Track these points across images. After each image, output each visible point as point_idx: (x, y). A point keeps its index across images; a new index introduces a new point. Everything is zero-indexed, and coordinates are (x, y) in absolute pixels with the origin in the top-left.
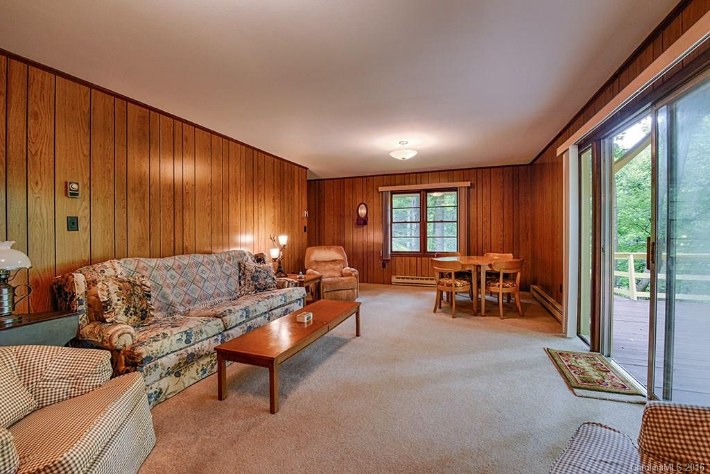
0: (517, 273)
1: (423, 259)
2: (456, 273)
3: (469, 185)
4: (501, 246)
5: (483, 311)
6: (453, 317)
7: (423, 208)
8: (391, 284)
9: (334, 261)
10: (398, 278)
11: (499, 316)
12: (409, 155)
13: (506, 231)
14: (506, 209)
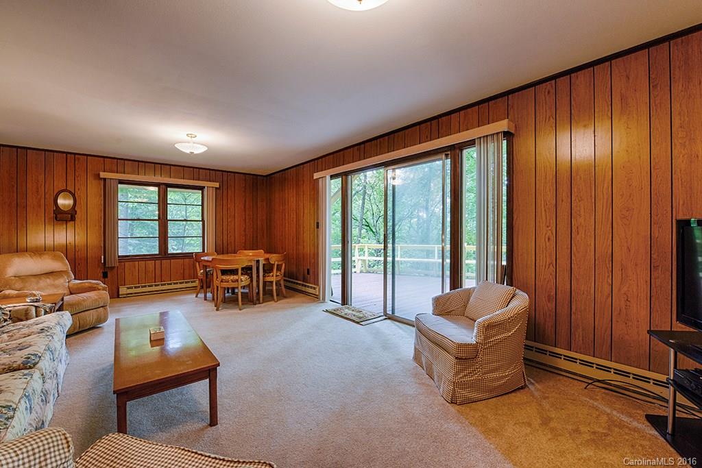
0: (282, 265)
1: (164, 261)
2: (243, 269)
3: (218, 186)
4: (243, 245)
5: (261, 299)
6: (240, 310)
7: (163, 204)
8: (118, 297)
9: (50, 274)
10: (128, 288)
11: (274, 300)
12: (200, 150)
13: (247, 230)
14: (247, 212)
